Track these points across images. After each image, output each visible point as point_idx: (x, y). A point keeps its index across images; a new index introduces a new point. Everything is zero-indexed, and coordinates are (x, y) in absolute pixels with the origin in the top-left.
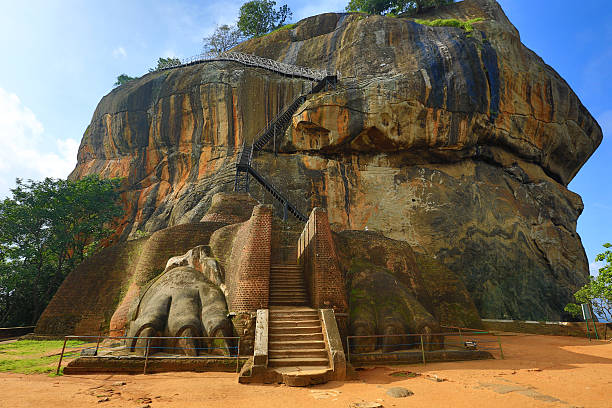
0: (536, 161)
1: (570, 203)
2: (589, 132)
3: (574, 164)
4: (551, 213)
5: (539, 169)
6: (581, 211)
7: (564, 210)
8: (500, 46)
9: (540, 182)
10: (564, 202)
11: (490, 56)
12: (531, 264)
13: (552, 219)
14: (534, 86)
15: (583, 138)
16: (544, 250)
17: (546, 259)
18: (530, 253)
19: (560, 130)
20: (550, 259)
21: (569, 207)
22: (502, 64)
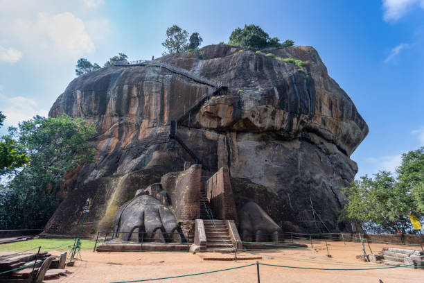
0: (333, 142)
1: (350, 166)
2: (362, 128)
3: (354, 144)
4: (341, 172)
5: (335, 147)
6: (356, 171)
7: (348, 171)
8: (316, 77)
9: (335, 154)
10: (347, 166)
11: (311, 83)
12: (329, 200)
13: (341, 176)
14: (333, 101)
15: (359, 131)
16: (336, 193)
17: (337, 199)
18: (329, 194)
19: (347, 126)
20: (339, 198)
21: (350, 169)
22: (317, 88)
